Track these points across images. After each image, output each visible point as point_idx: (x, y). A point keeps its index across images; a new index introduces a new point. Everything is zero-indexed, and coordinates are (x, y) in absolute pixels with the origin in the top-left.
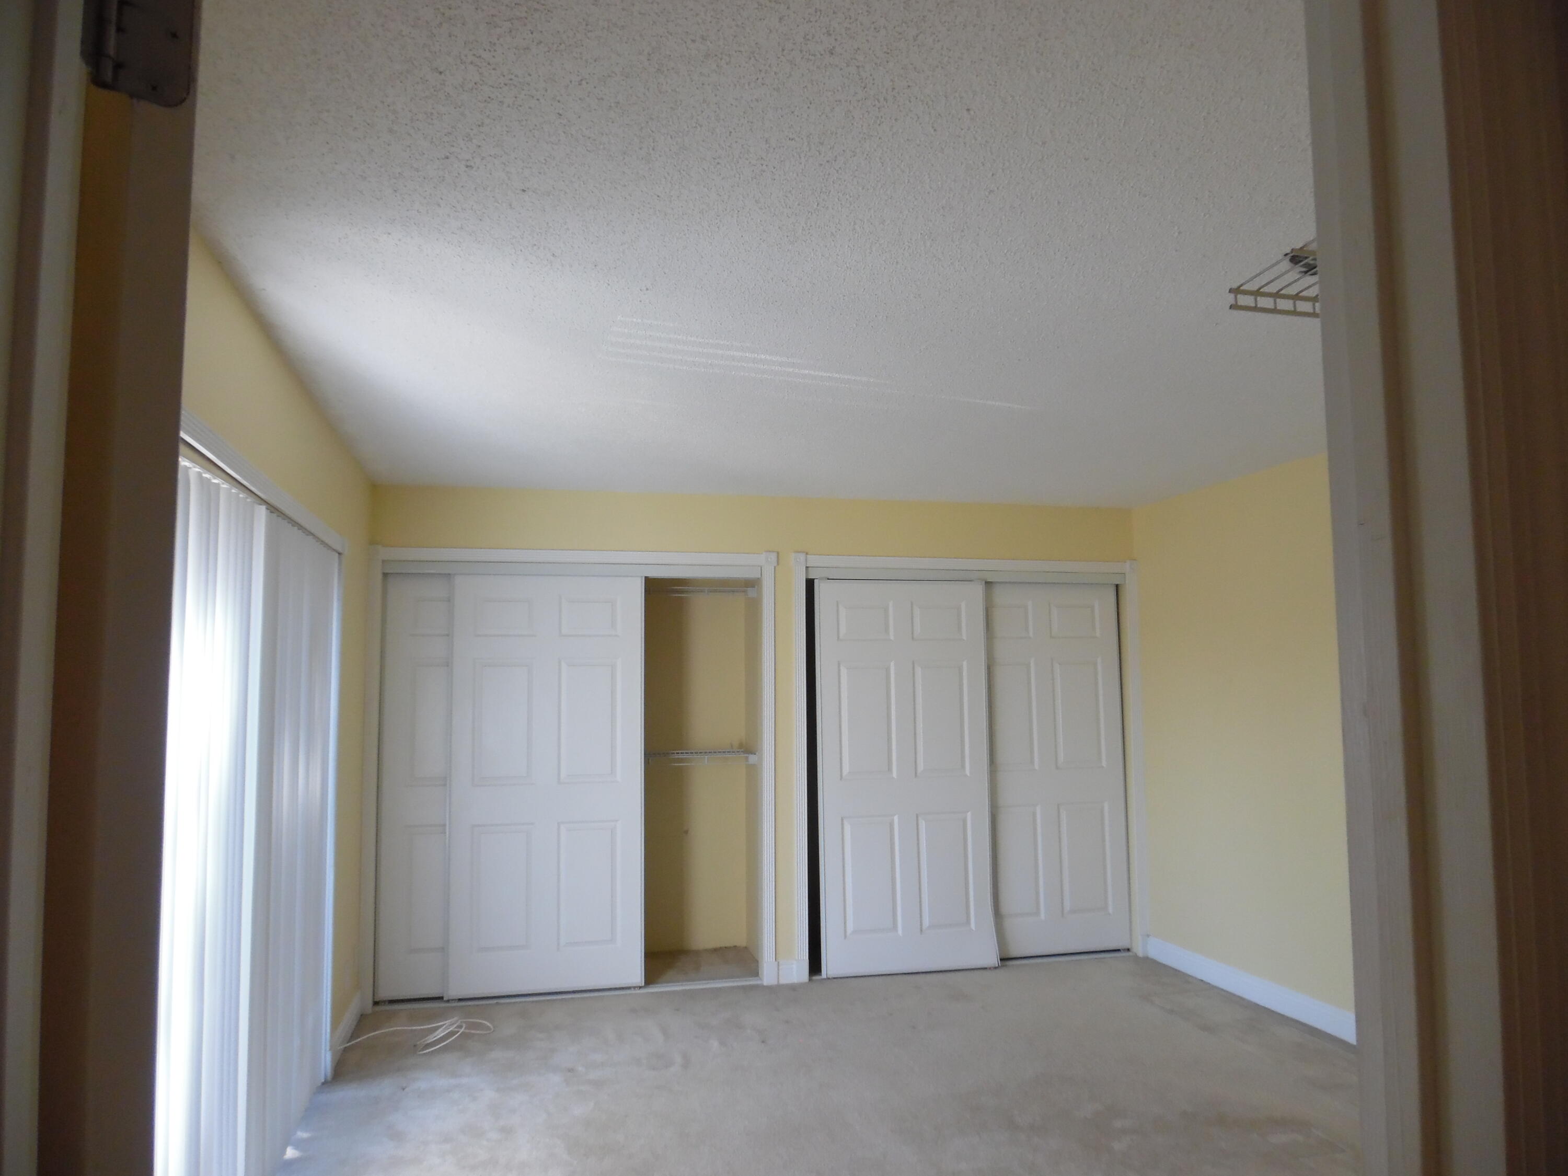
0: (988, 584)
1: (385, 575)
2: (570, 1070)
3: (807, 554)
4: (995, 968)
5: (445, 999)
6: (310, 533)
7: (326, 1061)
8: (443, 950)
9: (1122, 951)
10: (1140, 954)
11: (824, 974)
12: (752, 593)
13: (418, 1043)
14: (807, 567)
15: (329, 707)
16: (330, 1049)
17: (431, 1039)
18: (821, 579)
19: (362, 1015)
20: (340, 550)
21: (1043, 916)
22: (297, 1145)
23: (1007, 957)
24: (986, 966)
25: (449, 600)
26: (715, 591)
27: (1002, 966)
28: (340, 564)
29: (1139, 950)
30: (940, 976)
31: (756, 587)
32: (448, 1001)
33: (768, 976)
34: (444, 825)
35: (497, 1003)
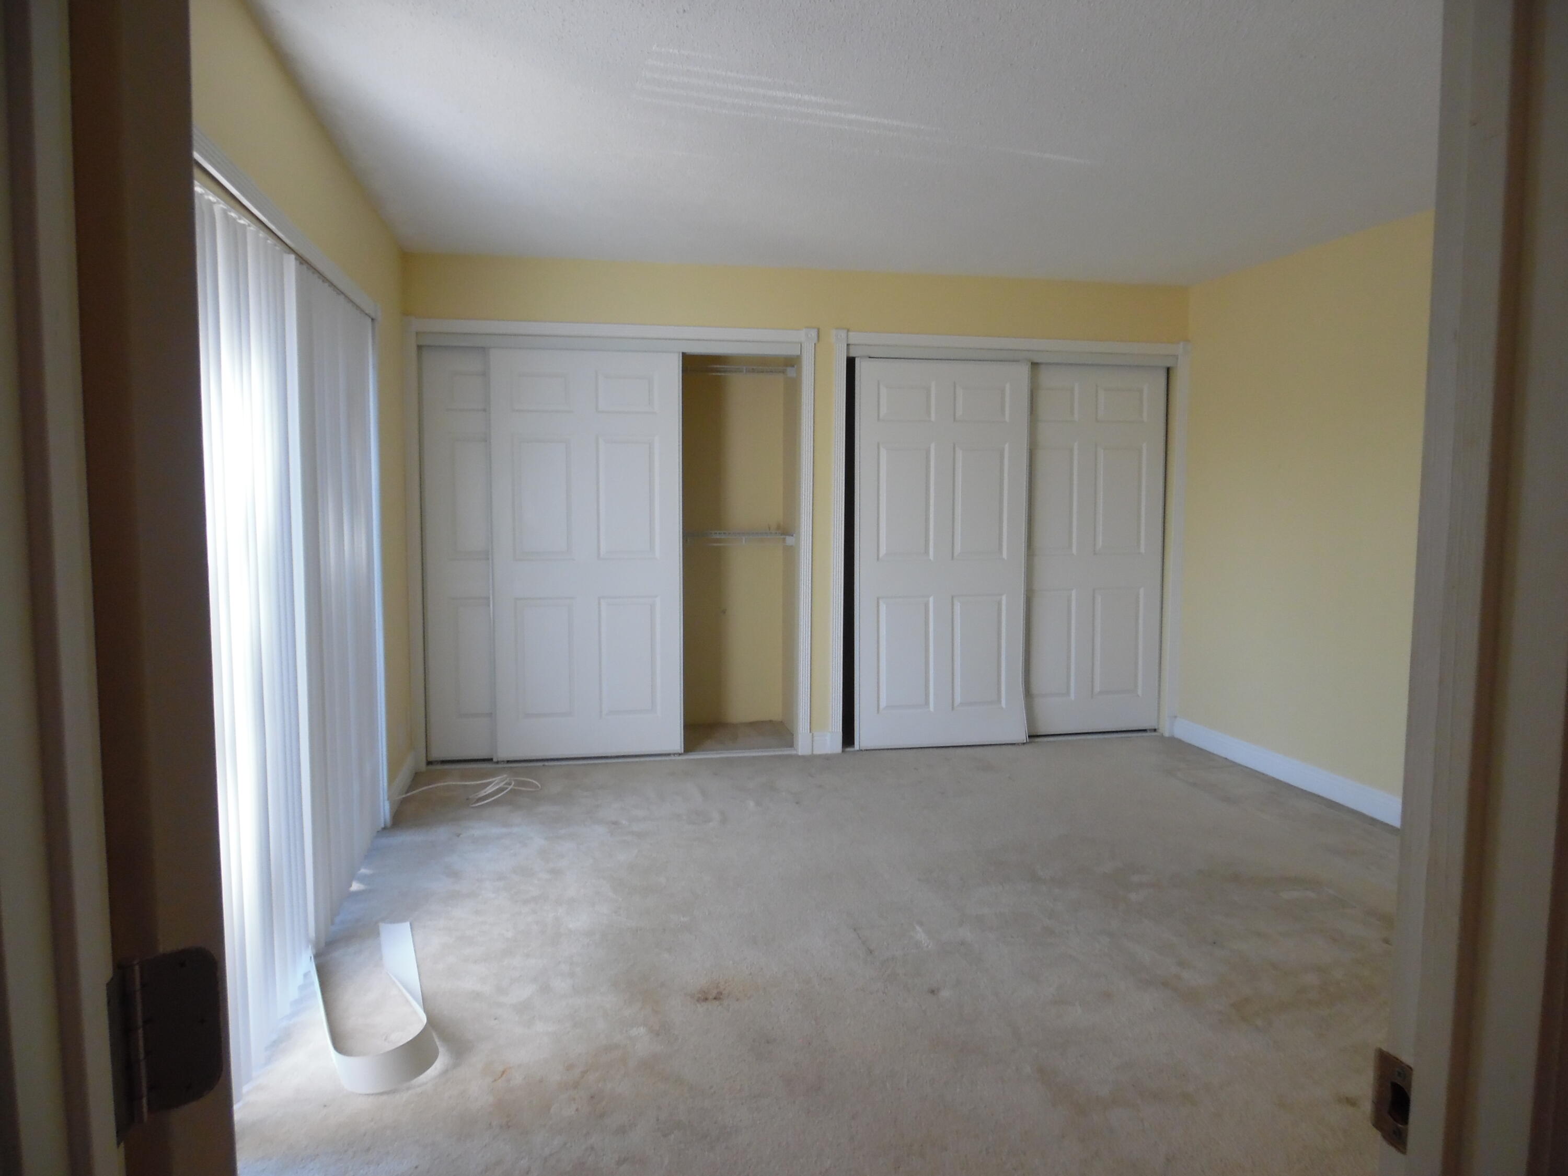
0: (1035, 365)
1: (420, 347)
2: (615, 823)
3: (848, 331)
4: (1024, 744)
5: (494, 760)
6: (340, 292)
7: (385, 810)
8: (491, 715)
9: (1148, 731)
10: (1167, 734)
11: (857, 747)
12: (791, 372)
13: (470, 797)
14: (848, 345)
15: (370, 472)
16: (388, 799)
17: (483, 793)
18: (861, 357)
19: (416, 773)
20: (373, 315)
21: (1072, 697)
22: (362, 879)
23: (1034, 734)
24: (1014, 742)
25: (485, 374)
26: (753, 371)
27: (1030, 742)
28: (373, 329)
29: (1166, 731)
30: (969, 750)
31: (796, 366)
32: (498, 762)
33: (803, 746)
34: (489, 598)
35: (544, 765)
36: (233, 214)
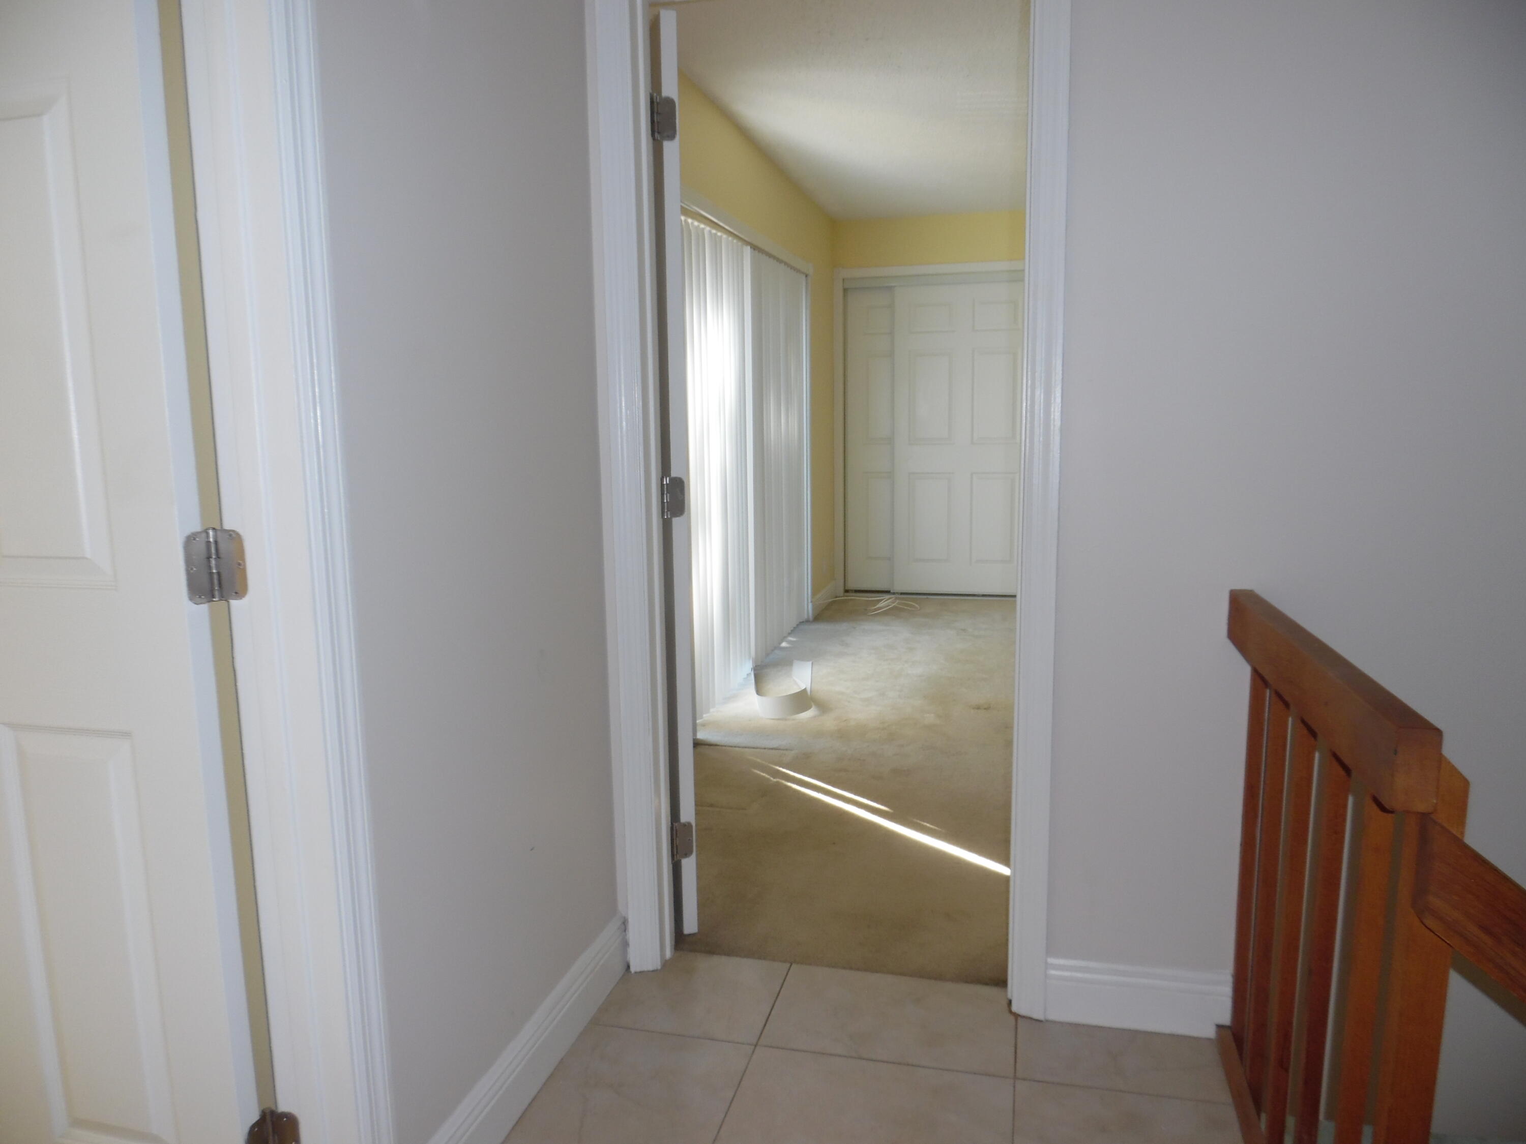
1: (845, 290)
5: (891, 592)
7: (808, 609)
8: (890, 559)
13: (868, 609)
16: (811, 602)
17: (876, 607)
19: (835, 595)
20: (808, 274)
25: (891, 306)
28: (807, 280)
32: (894, 594)
35: (927, 598)
36: (714, 231)
